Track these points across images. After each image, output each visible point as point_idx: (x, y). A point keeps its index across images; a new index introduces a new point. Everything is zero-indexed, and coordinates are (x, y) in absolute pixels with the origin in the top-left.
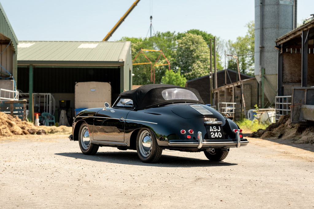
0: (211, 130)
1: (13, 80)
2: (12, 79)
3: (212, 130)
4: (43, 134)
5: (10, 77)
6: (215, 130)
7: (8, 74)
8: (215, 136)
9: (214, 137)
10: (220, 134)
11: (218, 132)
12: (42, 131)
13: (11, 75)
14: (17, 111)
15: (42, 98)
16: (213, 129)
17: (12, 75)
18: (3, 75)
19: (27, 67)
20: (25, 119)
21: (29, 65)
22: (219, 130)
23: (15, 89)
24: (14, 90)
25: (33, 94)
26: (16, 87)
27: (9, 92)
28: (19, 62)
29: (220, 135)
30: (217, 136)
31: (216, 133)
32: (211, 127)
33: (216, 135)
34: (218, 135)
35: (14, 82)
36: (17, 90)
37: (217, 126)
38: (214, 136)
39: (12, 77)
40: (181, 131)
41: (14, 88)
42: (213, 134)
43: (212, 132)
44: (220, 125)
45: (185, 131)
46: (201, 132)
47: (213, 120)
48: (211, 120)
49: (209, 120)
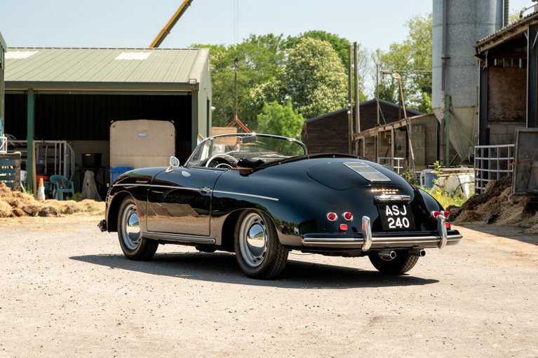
0: (387, 213)
3: (389, 213)
4: (51, 215)
6: (396, 212)
8: (397, 225)
9: (395, 227)
10: (405, 221)
11: (401, 217)
12: (48, 209)
14: (4, 173)
15: (51, 149)
16: (393, 211)
19: (22, 93)
20: (17, 188)
21: (26, 89)
22: (403, 212)
23: (1, 133)
25: (34, 142)
26: (2, 129)
28: (8, 83)
29: (406, 224)
30: (401, 225)
31: (399, 219)
32: (388, 207)
33: (399, 224)
34: (402, 223)
35: (0, 120)
36: (4, 135)
37: (400, 204)
38: (394, 225)
40: (328, 215)
42: (391, 221)
43: (390, 216)
44: (406, 202)
45: (336, 215)
46: (368, 218)
47: (392, 192)
48: (388, 192)
49: (385, 192)
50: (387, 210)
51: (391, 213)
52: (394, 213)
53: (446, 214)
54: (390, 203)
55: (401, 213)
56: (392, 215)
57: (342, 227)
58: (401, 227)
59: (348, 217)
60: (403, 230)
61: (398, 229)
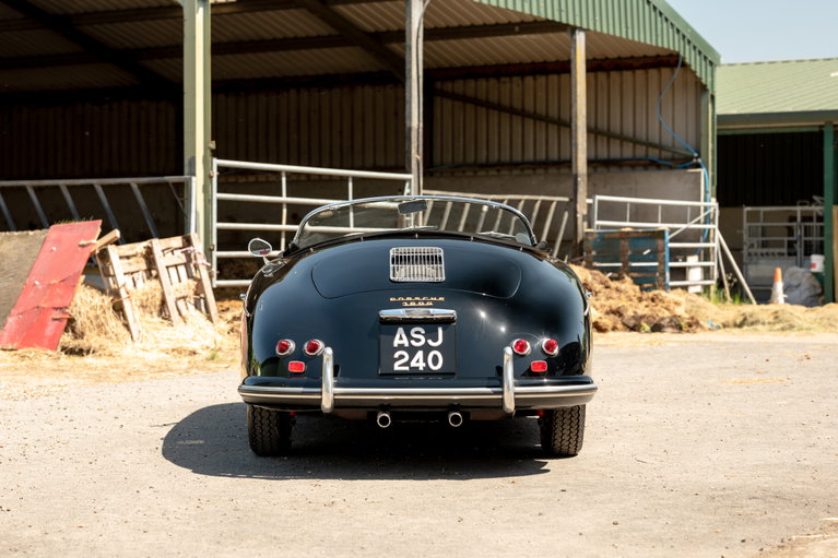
0: (397, 342)
1: (703, 171)
2: (698, 166)
3: (401, 342)
5: (695, 161)
6: (418, 340)
7: (689, 154)
8: (413, 364)
9: (407, 368)
10: (435, 358)
11: (427, 349)
13: (696, 155)
16: (410, 337)
17: (699, 156)
18: (676, 156)
19: (817, 129)
21: (822, 123)
22: (435, 340)
23: (709, 195)
24: (705, 200)
26: (711, 189)
27: (687, 206)
29: (435, 363)
30: (421, 366)
31: (420, 354)
32: (401, 330)
33: (418, 362)
34: (425, 360)
35: (706, 176)
36: (714, 200)
37: (430, 325)
38: (407, 364)
39: (700, 160)
41: (706, 192)
42: (402, 357)
43: (401, 347)
44: (445, 322)
45: (292, 346)
46: (329, 351)
47: (425, 302)
48: (417, 302)
49: (409, 302)
50: (398, 336)
51: (405, 342)
52: (413, 342)
53: (550, 346)
54: (408, 324)
55: (430, 342)
56: (407, 345)
57: (294, 366)
58: (421, 369)
59: (314, 348)
60: (428, 373)
61: (414, 373)
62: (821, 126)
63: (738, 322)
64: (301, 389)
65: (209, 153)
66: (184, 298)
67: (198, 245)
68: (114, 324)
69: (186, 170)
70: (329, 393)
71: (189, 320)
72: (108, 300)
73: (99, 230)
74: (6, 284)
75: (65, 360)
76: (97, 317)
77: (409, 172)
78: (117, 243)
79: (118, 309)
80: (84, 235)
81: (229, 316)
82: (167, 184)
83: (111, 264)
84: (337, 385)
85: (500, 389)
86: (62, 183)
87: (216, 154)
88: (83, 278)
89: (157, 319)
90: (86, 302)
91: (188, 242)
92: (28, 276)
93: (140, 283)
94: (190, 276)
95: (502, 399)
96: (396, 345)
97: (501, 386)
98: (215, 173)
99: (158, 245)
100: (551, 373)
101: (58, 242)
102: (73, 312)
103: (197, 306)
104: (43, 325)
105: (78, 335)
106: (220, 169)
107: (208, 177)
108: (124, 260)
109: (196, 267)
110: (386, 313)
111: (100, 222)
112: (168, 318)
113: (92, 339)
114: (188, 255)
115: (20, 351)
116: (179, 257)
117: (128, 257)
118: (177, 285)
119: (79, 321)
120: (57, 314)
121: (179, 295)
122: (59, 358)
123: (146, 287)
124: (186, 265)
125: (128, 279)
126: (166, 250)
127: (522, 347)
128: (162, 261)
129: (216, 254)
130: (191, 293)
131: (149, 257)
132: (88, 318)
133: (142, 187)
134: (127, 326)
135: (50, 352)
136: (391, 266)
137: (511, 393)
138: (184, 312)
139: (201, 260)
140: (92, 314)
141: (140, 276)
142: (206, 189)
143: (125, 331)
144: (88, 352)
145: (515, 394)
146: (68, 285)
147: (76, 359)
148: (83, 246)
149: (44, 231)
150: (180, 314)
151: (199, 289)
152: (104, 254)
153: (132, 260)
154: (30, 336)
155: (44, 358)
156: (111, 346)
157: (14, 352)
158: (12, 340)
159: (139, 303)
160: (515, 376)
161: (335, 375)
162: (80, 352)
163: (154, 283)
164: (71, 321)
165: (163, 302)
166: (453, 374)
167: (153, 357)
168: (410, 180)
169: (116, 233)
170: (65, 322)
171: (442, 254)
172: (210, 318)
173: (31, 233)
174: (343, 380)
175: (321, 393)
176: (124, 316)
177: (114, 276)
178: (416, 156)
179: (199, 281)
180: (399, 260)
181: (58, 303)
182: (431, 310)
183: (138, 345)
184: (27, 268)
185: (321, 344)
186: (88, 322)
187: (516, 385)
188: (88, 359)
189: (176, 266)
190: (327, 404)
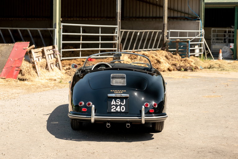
0: (112, 103)
1: (200, 21)
2: (199, 20)
3: (113, 103)
5: (198, 18)
6: (118, 103)
7: (196, 16)
8: (117, 110)
9: (115, 111)
10: (123, 108)
11: (121, 105)
13: (198, 17)
16: (116, 102)
17: (199, 17)
18: (193, 17)
22: (123, 103)
23: (202, 28)
24: (201, 30)
26: (202, 26)
30: (119, 110)
31: (119, 107)
32: (113, 100)
33: (118, 109)
34: (120, 109)
35: (201, 23)
36: (203, 30)
37: (122, 99)
38: (115, 110)
39: (199, 18)
41: (201, 27)
42: (114, 108)
43: (114, 105)
44: (126, 98)
45: (83, 103)
46: (93, 106)
47: (121, 92)
48: (118, 92)
49: (116, 92)
50: (113, 102)
51: (115, 103)
52: (117, 103)
53: (155, 105)
54: (116, 98)
55: (122, 103)
56: (115, 104)
57: (83, 109)
58: (119, 111)
59: (89, 104)
60: (121, 112)
61: (117, 112)
62: (234, 7)
63: (209, 67)
64: (85, 116)
65: (60, 22)
66: (53, 63)
67: (57, 49)
68: (33, 72)
69: (54, 26)
70: (93, 118)
71: (54, 70)
72: (31, 65)
73: (29, 45)
74: (3, 59)
75: (19, 82)
76: (28, 70)
77: (117, 25)
78: (34, 48)
79: (34, 67)
80: (24, 46)
81: (65, 68)
82: (48, 30)
83: (32, 55)
84: (96, 116)
85: (141, 118)
86: (18, 29)
87: (62, 22)
88: (24, 58)
89: (45, 70)
90: (25, 65)
91: (54, 47)
92: (9, 57)
93: (40, 60)
94: (54, 57)
95: (141, 120)
96: (112, 104)
97: (141, 116)
98: (62, 27)
99: (45, 48)
100: (155, 113)
101: (17, 47)
102: (21, 68)
103: (56, 66)
104: (13, 72)
105: (23, 75)
106: (63, 26)
107: (60, 29)
108: (36, 53)
109: (56, 54)
110: (110, 95)
111: (29, 42)
112: (48, 70)
113: (27, 76)
114: (54, 51)
115: (6, 79)
116: (52, 52)
117: (37, 52)
118: (51, 60)
119: (23, 71)
120: (17, 69)
121: (51, 63)
122: (17, 82)
123: (42, 61)
124: (53, 54)
125: (37, 59)
126: (48, 50)
127: (147, 105)
128: (46, 53)
129: (62, 50)
130: (55, 62)
131: (43, 52)
132: (26, 70)
133: (41, 31)
134: (36, 72)
135: (15, 80)
136: (111, 80)
137: (144, 118)
138: (53, 68)
139: (58, 53)
140: (27, 69)
141: (40, 58)
142: (59, 32)
143: (36, 74)
144: (26, 80)
145: (145, 119)
146: (20, 60)
147: (22, 82)
148: (24, 49)
149: (13, 44)
150: (51, 68)
151: (57, 61)
152: (30, 52)
153: (38, 53)
154: (9, 75)
155: (13, 82)
156: (32, 78)
157: (5, 79)
158: (4, 76)
159: (40, 66)
160: (145, 114)
161: (95, 112)
162: (23, 80)
163: (44, 60)
164: (21, 71)
165: (47, 65)
166: (128, 113)
167: (44, 81)
168: (117, 27)
169: (34, 46)
170: (19, 71)
171: (125, 76)
172: (60, 69)
173: (10, 44)
174: (97, 114)
175: (91, 118)
176: (36, 69)
177: (33, 58)
178: (119, 20)
179: (57, 58)
180: (113, 78)
181: (17, 65)
182: (122, 95)
183: (40, 78)
184: (9, 55)
185: (91, 103)
186: (26, 71)
187: (145, 116)
188: (26, 82)
189: (50, 54)
190: (93, 121)
